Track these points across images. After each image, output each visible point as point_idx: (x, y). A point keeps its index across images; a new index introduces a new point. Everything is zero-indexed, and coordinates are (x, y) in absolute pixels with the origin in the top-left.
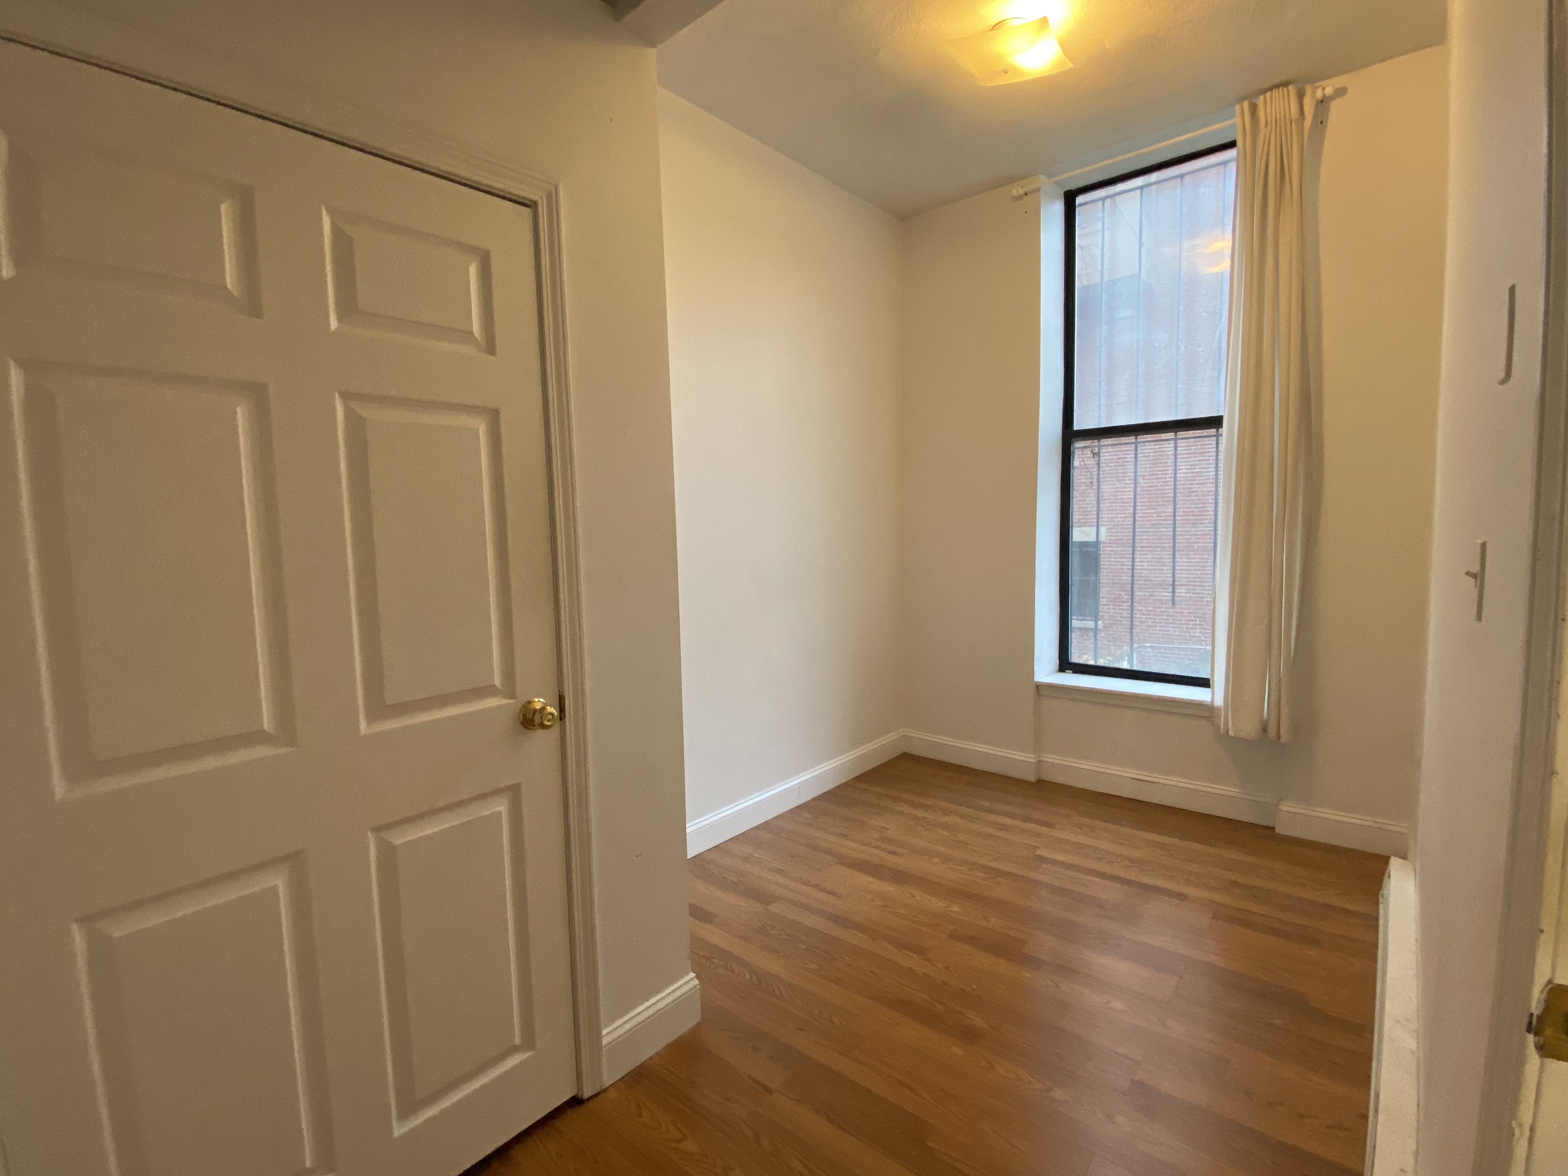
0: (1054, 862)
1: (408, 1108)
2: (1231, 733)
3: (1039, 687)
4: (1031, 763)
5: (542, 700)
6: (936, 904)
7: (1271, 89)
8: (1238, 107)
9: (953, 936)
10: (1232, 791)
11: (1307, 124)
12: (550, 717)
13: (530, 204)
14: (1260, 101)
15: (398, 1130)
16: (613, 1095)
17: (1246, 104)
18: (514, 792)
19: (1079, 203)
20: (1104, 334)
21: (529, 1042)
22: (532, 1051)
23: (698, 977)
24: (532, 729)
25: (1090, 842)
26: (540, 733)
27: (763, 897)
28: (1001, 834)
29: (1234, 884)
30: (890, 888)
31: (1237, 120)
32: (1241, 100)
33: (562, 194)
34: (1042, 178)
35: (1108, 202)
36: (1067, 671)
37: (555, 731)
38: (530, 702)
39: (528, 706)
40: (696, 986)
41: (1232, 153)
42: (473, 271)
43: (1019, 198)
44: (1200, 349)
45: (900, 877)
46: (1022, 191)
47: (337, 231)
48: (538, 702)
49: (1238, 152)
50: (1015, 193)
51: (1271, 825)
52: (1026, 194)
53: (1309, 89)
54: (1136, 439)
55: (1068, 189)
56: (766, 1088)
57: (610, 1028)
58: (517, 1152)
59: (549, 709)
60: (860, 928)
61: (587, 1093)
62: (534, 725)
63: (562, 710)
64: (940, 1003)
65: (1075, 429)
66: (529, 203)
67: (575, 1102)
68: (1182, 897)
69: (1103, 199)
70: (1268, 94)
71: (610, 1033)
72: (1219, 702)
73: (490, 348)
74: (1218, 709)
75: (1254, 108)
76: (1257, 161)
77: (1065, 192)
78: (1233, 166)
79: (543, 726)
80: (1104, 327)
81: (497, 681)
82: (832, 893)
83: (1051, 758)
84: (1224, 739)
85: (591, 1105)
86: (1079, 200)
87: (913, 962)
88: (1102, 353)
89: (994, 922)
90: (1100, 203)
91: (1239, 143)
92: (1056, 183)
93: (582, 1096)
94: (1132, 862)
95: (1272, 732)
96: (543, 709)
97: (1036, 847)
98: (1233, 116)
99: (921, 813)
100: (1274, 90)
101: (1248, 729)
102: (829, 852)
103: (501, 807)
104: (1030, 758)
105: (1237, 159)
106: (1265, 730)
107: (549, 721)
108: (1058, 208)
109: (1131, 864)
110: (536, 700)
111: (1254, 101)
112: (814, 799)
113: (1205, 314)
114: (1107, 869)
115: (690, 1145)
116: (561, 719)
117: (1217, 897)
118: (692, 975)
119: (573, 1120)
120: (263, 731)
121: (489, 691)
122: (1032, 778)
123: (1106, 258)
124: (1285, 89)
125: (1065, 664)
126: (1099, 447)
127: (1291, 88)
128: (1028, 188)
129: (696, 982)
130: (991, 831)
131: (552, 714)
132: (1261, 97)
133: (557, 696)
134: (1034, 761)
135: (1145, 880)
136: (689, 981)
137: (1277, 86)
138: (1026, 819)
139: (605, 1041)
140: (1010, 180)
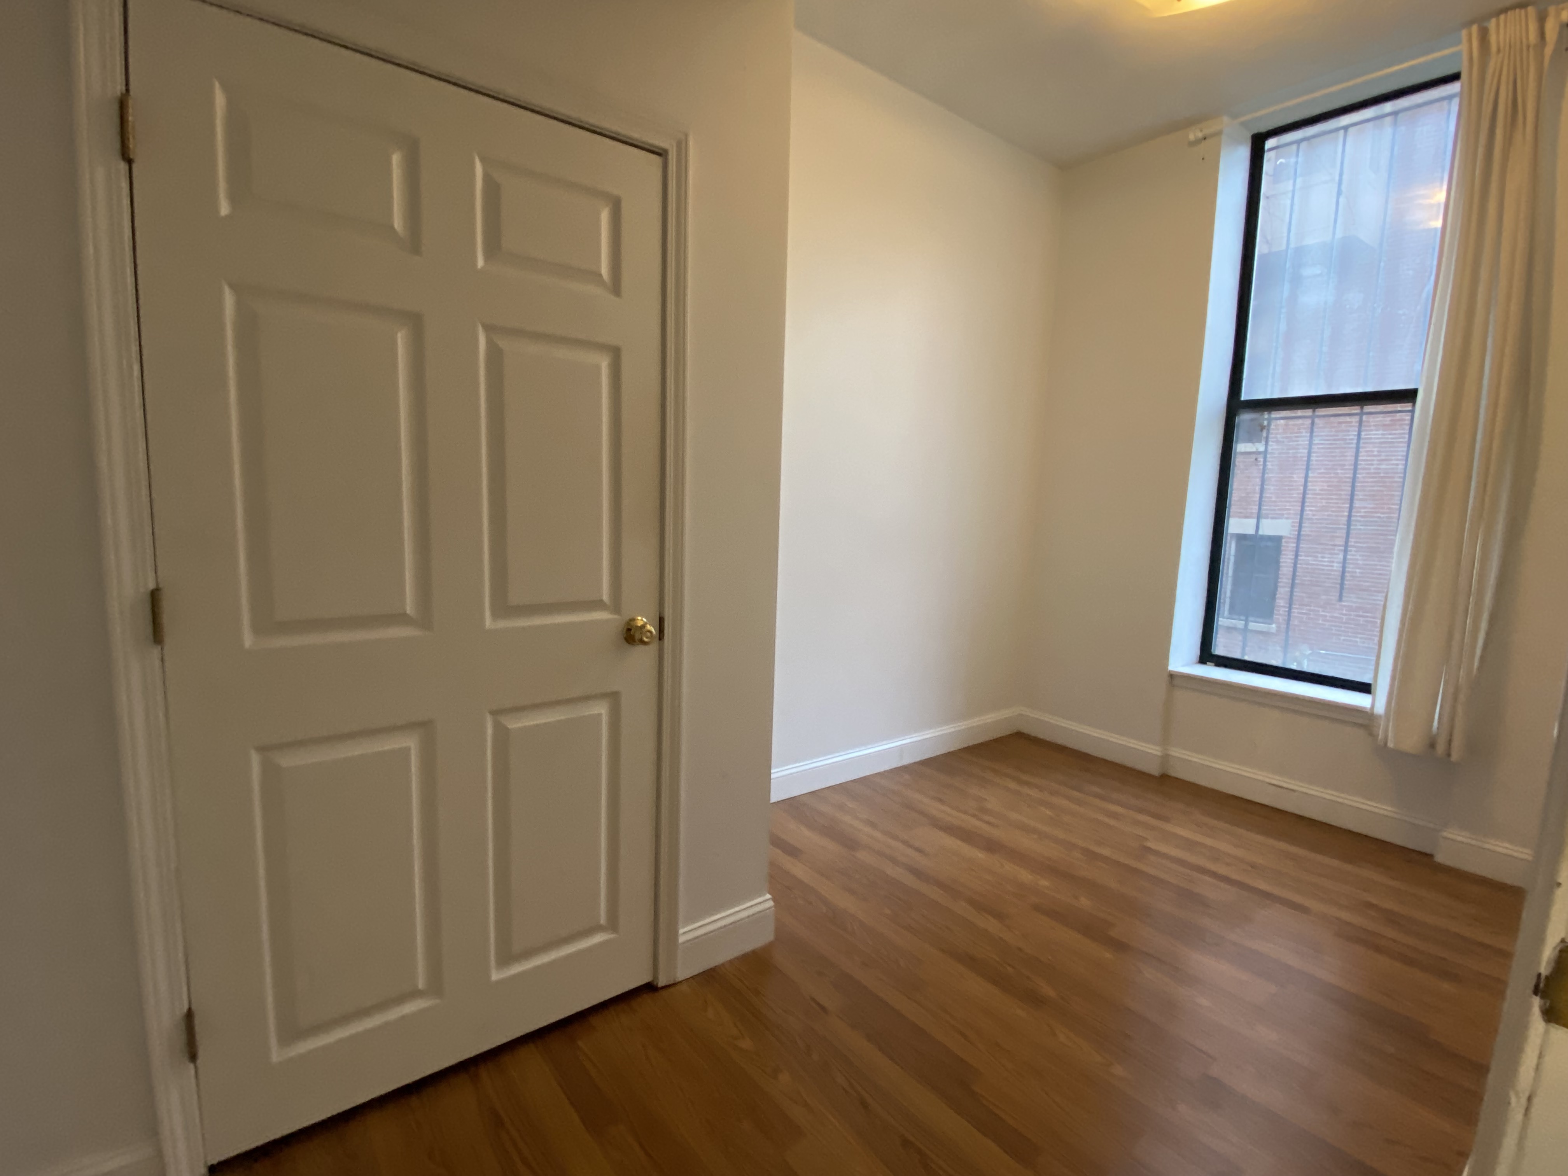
0: (1165, 856)
1: (506, 958)
2: (1391, 745)
3: (1172, 676)
4: (1156, 755)
5: (644, 620)
6: (1025, 876)
7: (1505, 10)
8: (1464, 33)
9: (1037, 908)
10: (1384, 809)
11: (1549, 50)
12: (649, 634)
13: (661, 153)
14: (1492, 24)
15: (495, 976)
16: (684, 988)
17: (1475, 28)
18: (614, 698)
19: (1268, 148)
20: (1286, 294)
21: (613, 925)
22: (613, 933)
23: (774, 899)
24: (633, 644)
25: (1209, 842)
26: (640, 648)
27: (850, 843)
28: (1112, 822)
29: (1370, 906)
30: (980, 855)
31: (1463, 47)
32: (1468, 24)
33: (691, 143)
34: (1226, 119)
35: (1303, 145)
36: (1208, 663)
37: (653, 648)
38: (633, 620)
39: (631, 623)
40: (769, 908)
41: (1454, 88)
42: (605, 216)
43: (1197, 142)
44: (1401, 312)
45: (991, 846)
46: (1200, 135)
47: (487, 177)
48: (641, 620)
49: (1462, 87)
50: (1192, 137)
51: (1428, 851)
52: (1205, 139)
53: (1552, 10)
54: (1314, 411)
55: (1256, 131)
56: (823, 1008)
57: (686, 929)
58: (595, 1020)
59: (649, 627)
60: (939, 884)
61: (661, 983)
62: (635, 642)
63: (661, 631)
64: (1009, 965)
65: (1243, 399)
66: (660, 151)
67: (650, 988)
68: (1303, 909)
69: (1298, 142)
70: (1502, 17)
71: (687, 932)
72: (1380, 708)
73: (616, 288)
74: (1380, 716)
75: (1484, 34)
76: (1485, 97)
77: (1252, 136)
78: (1456, 102)
79: (642, 642)
80: (1287, 287)
81: (605, 598)
82: (918, 850)
83: (1176, 752)
84: (1382, 751)
85: (664, 993)
86: (1270, 143)
87: (992, 925)
88: (1282, 316)
89: (1084, 902)
90: (1294, 147)
91: (1464, 76)
92: (1244, 124)
93: (657, 984)
94: (1252, 867)
95: (1441, 748)
96: (643, 626)
97: (1144, 838)
98: (1459, 42)
99: (1026, 790)
100: (1509, 13)
101: (1412, 742)
102: (922, 813)
103: (601, 709)
104: (1155, 750)
105: (1461, 94)
106: (1432, 745)
107: (647, 638)
108: (1244, 153)
109: (1250, 868)
110: (639, 618)
111: (1486, 24)
112: (915, 763)
113: (1411, 272)
114: (1222, 870)
115: (746, 1044)
116: (660, 639)
117: (1345, 915)
118: (768, 896)
119: (647, 1002)
120: (405, 614)
121: (597, 605)
122: (1155, 771)
123: (1296, 208)
124: (1523, 11)
125: (1206, 655)
126: (1270, 421)
127: (1530, 9)
128: (1207, 131)
129: (771, 903)
130: (1101, 817)
131: (650, 632)
132: (1493, 21)
133: (658, 619)
134: (1159, 754)
135: (1263, 886)
136: (764, 902)
137: (1513, 7)
138: (1140, 811)
139: (682, 939)
140: (1190, 123)
